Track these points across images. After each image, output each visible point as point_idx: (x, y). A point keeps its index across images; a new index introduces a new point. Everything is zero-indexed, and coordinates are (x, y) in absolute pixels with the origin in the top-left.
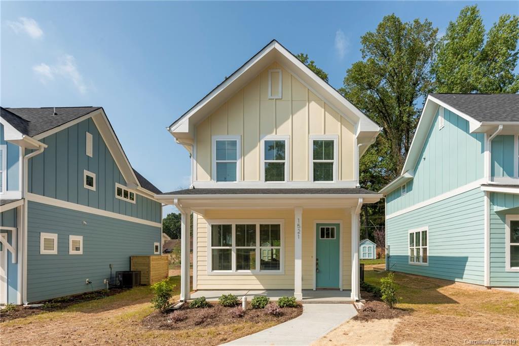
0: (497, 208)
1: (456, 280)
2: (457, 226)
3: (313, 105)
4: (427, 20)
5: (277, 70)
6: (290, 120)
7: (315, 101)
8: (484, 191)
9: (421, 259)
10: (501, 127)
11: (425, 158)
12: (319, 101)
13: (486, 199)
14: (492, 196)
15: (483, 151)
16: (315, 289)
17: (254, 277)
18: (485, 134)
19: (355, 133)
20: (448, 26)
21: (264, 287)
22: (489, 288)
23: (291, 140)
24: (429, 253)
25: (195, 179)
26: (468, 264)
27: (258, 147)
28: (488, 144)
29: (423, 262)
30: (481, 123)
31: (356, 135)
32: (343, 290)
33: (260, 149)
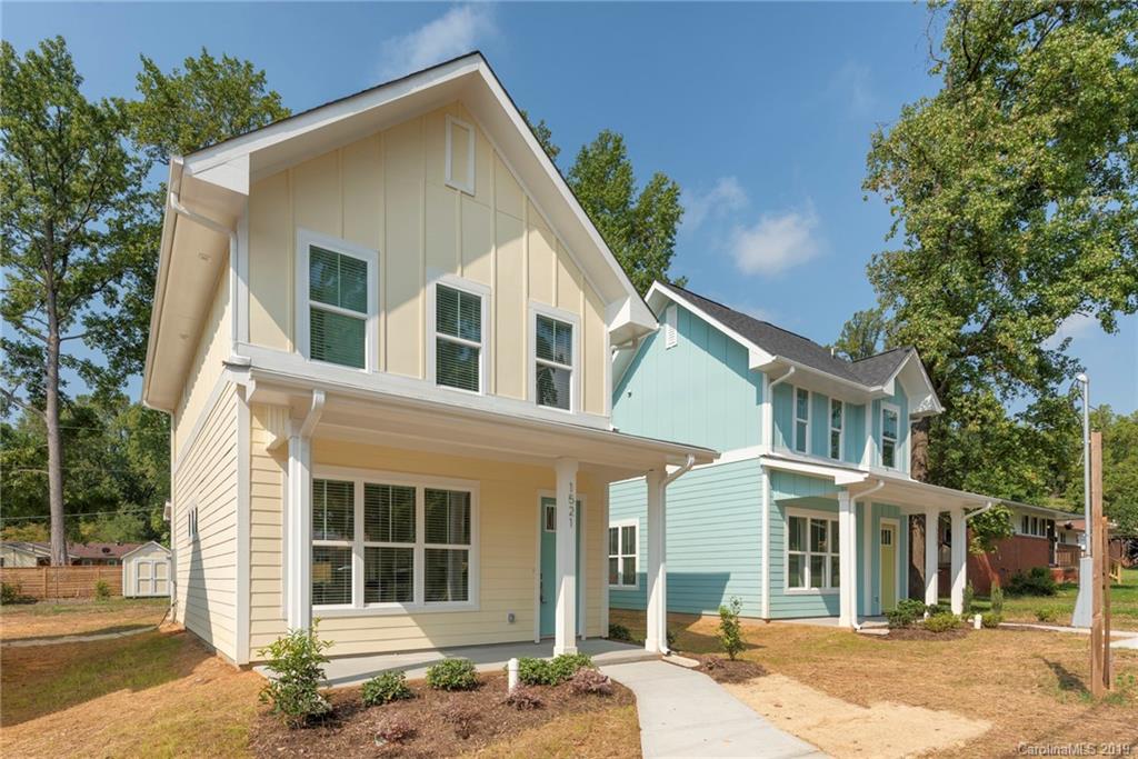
0: (779, 496)
1: (704, 612)
2: (704, 521)
3: (536, 235)
4: (542, 123)
5: (465, 125)
6: (492, 254)
7: (539, 228)
8: (762, 466)
9: (621, 579)
10: (792, 370)
11: (630, 394)
12: (547, 233)
13: (765, 478)
14: (774, 474)
15: (759, 402)
16: (538, 641)
17: (409, 621)
18: (765, 376)
19: (608, 320)
20: (578, 151)
21: (433, 642)
22: (768, 621)
23: (493, 298)
24: (641, 567)
25: (245, 340)
26: (729, 584)
27: (421, 298)
28: (768, 392)
29: (625, 583)
30: (774, 358)
31: (608, 326)
32: (588, 638)
33: (427, 303)
